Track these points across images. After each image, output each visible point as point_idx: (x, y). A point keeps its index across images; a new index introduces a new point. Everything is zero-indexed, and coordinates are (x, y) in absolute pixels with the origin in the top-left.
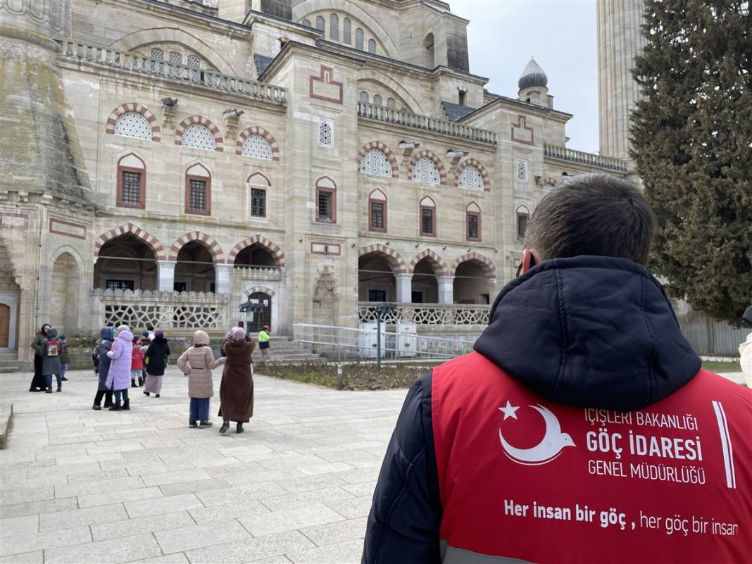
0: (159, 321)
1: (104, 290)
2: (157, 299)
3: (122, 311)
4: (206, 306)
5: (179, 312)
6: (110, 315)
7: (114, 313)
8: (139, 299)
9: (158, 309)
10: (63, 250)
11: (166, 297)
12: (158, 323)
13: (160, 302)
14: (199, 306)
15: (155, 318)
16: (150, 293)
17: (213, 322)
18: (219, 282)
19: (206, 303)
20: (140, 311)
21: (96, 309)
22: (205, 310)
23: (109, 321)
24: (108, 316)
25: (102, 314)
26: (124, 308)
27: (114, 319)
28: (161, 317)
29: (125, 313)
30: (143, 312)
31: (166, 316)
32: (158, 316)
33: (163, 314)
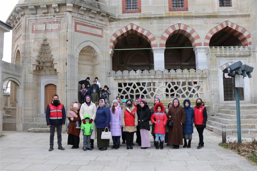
0: (155, 93)
1: (116, 71)
2: (152, 77)
3: (129, 87)
4: (190, 81)
5: (169, 86)
6: (121, 90)
7: (124, 88)
8: (140, 77)
9: (154, 84)
10: (86, 44)
11: (159, 75)
12: (154, 95)
13: (155, 79)
14: (184, 81)
15: (152, 91)
16: (148, 72)
17: (196, 93)
18: (199, 61)
19: (189, 78)
20: (141, 86)
21: (111, 86)
22: (190, 83)
23: (121, 94)
24: (120, 91)
25: (116, 90)
26: (130, 84)
27: (124, 93)
28: (156, 90)
29: (131, 88)
30: (143, 87)
31: (160, 89)
32: (154, 89)
33: (158, 88)
